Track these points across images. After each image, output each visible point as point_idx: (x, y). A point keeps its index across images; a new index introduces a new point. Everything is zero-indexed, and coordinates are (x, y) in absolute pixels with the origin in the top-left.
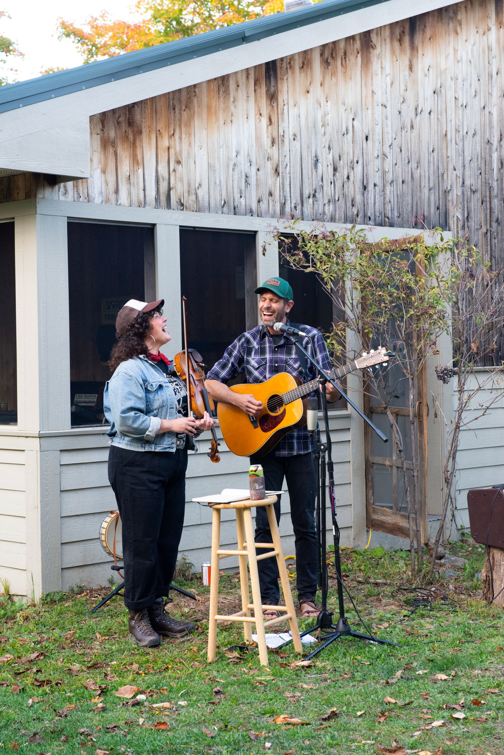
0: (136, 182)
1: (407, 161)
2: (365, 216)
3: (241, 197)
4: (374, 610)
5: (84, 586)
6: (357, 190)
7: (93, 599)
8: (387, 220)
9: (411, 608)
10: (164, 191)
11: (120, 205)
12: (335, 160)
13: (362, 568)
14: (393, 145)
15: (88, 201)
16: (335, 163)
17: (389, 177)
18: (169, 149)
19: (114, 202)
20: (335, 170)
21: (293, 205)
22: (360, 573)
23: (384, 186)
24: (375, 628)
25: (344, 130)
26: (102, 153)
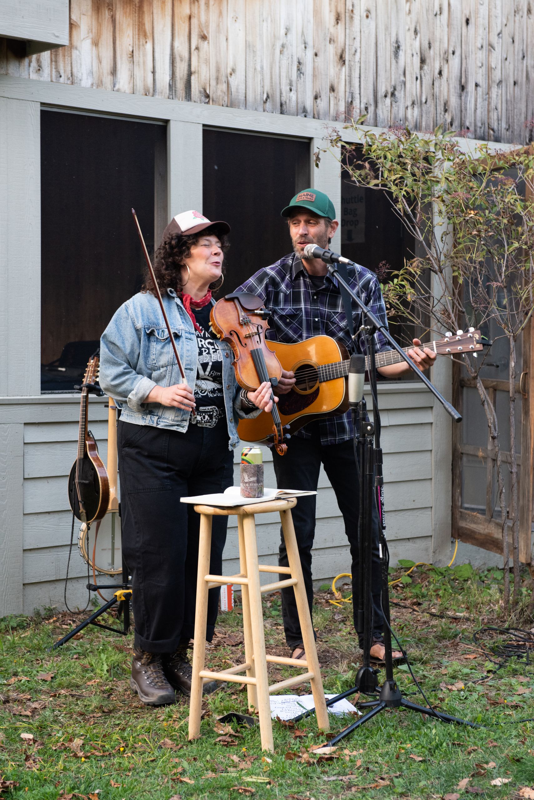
0: (141, 61)
1: (521, 56)
2: (462, 125)
3: (291, 90)
4: (445, 660)
5: (54, 609)
6: (452, 90)
7: (64, 626)
8: (491, 132)
9: (500, 659)
10: (182, 75)
11: (118, 90)
12: (423, 48)
13: (441, 593)
14: (503, 32)
15: (72, 83)
16: (423, 52)
17: (497, 75)
18: (190, 18)
19: (109, 85)
20: (423, 61)
21: (363, 106)
22: (437, 600)
23: (489, 88)
24: (444, 690)
25: (437, 9)
26: (94, 17)
